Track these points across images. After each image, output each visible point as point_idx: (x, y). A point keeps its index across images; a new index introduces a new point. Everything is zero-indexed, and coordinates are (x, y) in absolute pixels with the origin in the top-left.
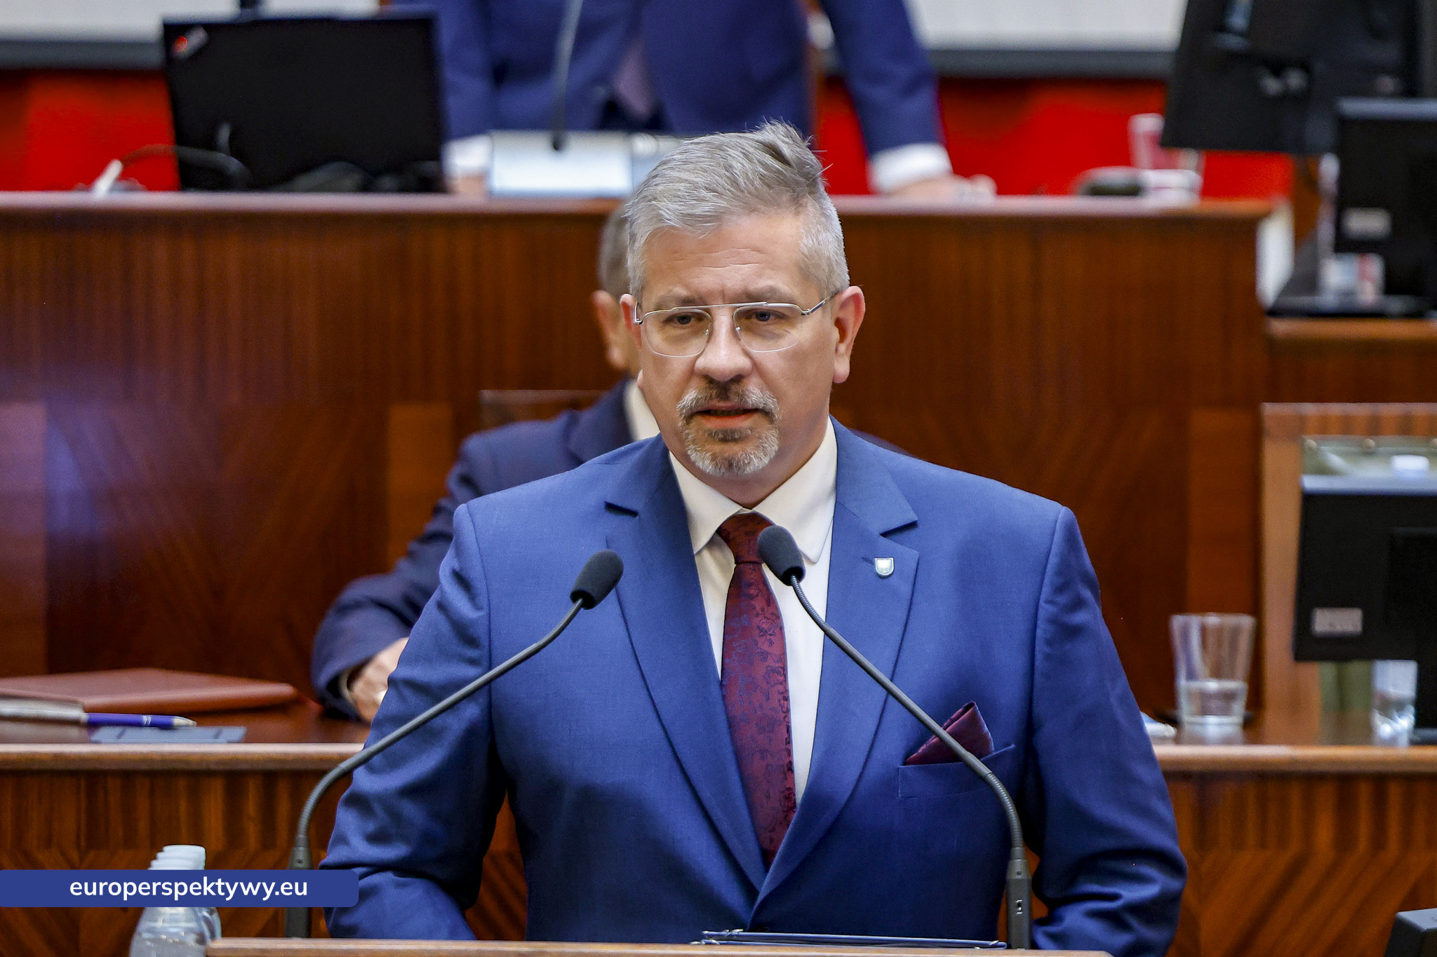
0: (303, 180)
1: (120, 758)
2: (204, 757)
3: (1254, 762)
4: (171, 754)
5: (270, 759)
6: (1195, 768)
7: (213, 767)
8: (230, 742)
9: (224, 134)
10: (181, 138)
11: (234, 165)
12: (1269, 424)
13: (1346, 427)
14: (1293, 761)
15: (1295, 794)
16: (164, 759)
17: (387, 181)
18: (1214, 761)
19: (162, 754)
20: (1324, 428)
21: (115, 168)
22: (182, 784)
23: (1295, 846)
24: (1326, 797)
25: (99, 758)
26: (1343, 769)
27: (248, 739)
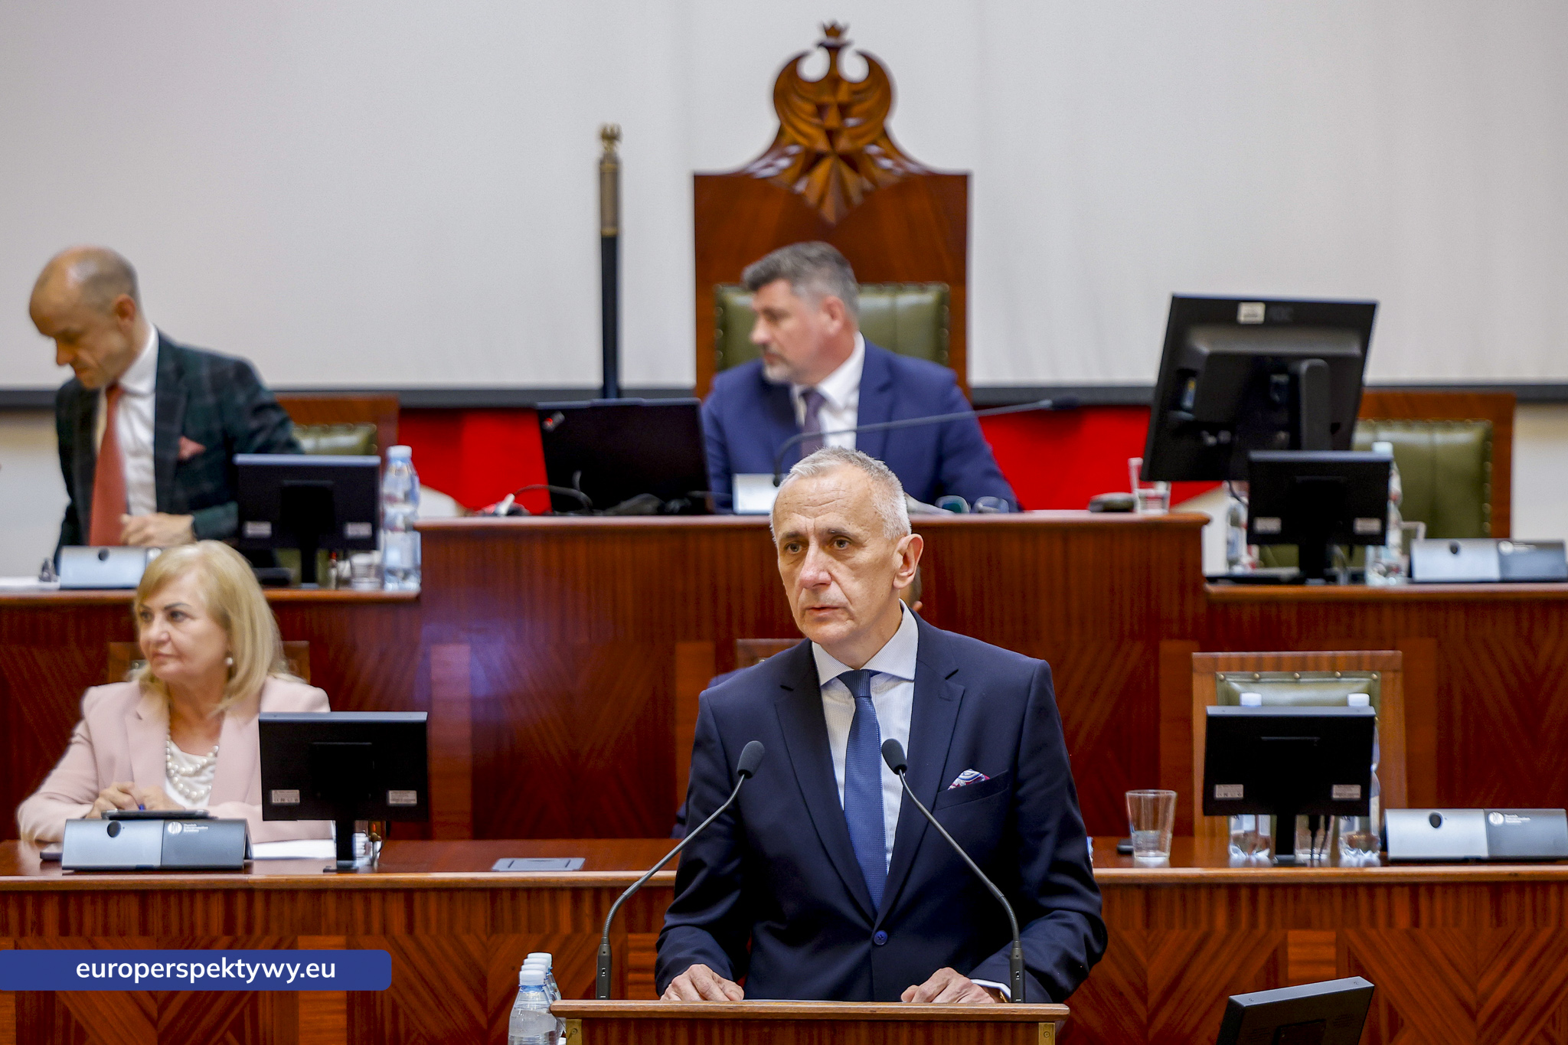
0: (625, 505)
1: (509, 881)
2: (558, 880)
3: (1178, 877)
4: (539, 878)
5: (596, 880)
6: (1143, 881)
7: (565, 885)
8: (574, 870)
9: (578, 476)
10: (552, 481)
11: (583, 495)
12: (1196, 665)
13: (1242, 666)
14: (1202, 877)
15: (1203, 894)
16: (535, 881)
17: (675, 505)
18: (1154, 877)
19: (534, 878)
20: (1229, 667)
21: (510, 499)
22: (546, 895)
23: (1204, 926)
24: (1222, 896)
25: (497, 881)
26: (1231, 881)
27: (585, 868)
